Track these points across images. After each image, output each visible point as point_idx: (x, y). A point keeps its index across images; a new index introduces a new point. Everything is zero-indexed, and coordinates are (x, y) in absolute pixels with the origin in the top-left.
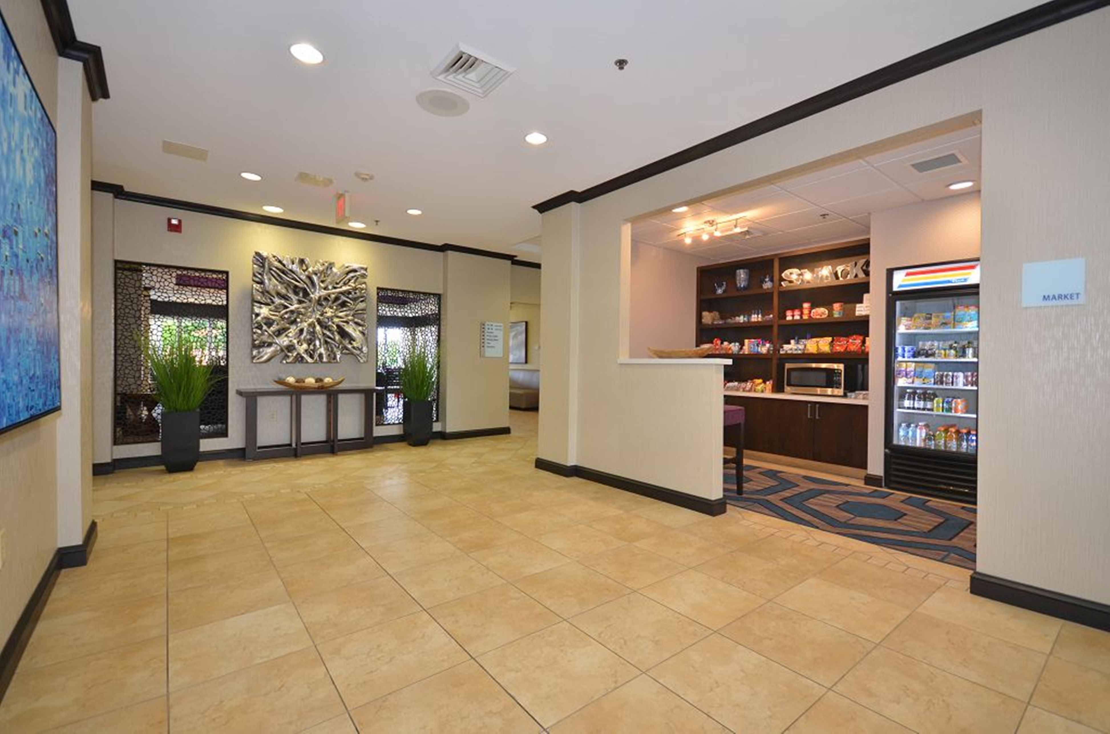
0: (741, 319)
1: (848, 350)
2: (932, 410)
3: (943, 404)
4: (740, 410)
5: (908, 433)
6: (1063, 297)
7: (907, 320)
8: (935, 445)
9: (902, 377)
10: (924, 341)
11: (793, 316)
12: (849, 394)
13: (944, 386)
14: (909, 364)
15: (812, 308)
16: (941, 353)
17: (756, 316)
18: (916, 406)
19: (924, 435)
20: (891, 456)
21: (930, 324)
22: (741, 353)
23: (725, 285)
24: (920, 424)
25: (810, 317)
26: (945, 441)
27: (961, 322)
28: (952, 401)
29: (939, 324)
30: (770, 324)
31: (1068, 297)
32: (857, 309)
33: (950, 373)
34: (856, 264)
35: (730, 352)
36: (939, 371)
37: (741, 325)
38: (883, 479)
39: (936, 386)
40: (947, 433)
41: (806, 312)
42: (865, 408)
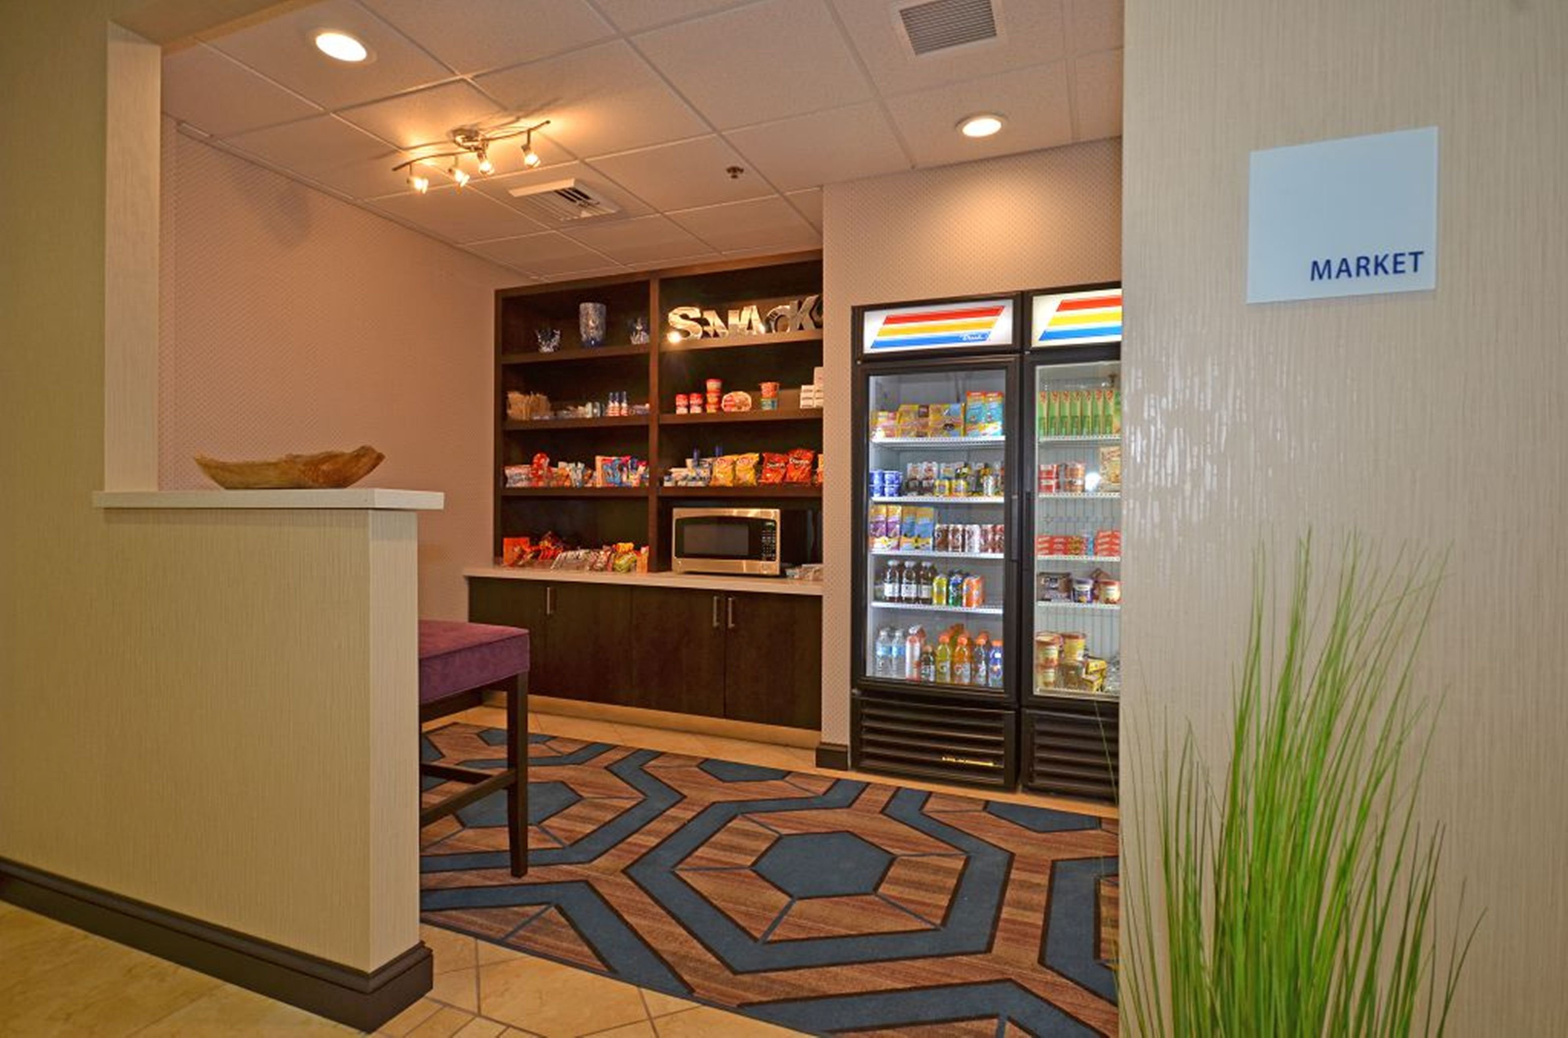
0: (588, 411)
1: (788, 480)
2: (928, 601)
3: (948, 585)
4: (521, 636)
5: (891, 649)
6: (1371, 267)
7: (888, 418)
8: (937, 672)
9: (881, 536)
10: (914, 461)
11: (688, 407)
12: (789, 572)
13: (950, 554)
14: (891, 507)
15: (724, 390)
16: (944, 486)
17: (617, 404)
18: (904, 595)
19: (917, 653)
20: (862, 701)
21: (925, 426)
22: (589, 485)
23: (557, 337)
24: (911, 631)
25: (719, 409)
26: (952, 664)
27: (975, 423)
28: (962, 581)
29: (942, 425)
30: (643, 422)
31: (1389, 264)
32: (803, 395)
33: (960, 527)
34: (800, 305)
35: (567, 484)
36: (940, 522)
37: (586, 425)
38: (849, 750)
39: (937, 554)
40: (954, 648)
41: (712, 398)
42: (817, 600)
